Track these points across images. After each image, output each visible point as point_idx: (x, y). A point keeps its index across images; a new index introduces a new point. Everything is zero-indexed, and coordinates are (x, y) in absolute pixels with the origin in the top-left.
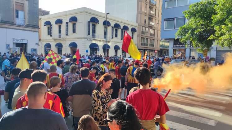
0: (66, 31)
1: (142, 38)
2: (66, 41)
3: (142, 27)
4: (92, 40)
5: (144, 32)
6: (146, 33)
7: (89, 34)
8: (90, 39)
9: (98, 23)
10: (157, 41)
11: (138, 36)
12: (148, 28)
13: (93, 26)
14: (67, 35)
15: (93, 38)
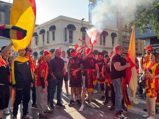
0: (47, 39)
1: (123, 42)
2: (48, 48)
3: (122, 32)
4: (69, 46)
5: (125, 36)
6: (128, 37)
7: (66, 40)
8: (67, 45)
9: (75, 30)
10: (140, 44)
11: (119, 40)
12: (130, 32)
13: (70, 33)
14: (48, 42)
15: (70, 44)
